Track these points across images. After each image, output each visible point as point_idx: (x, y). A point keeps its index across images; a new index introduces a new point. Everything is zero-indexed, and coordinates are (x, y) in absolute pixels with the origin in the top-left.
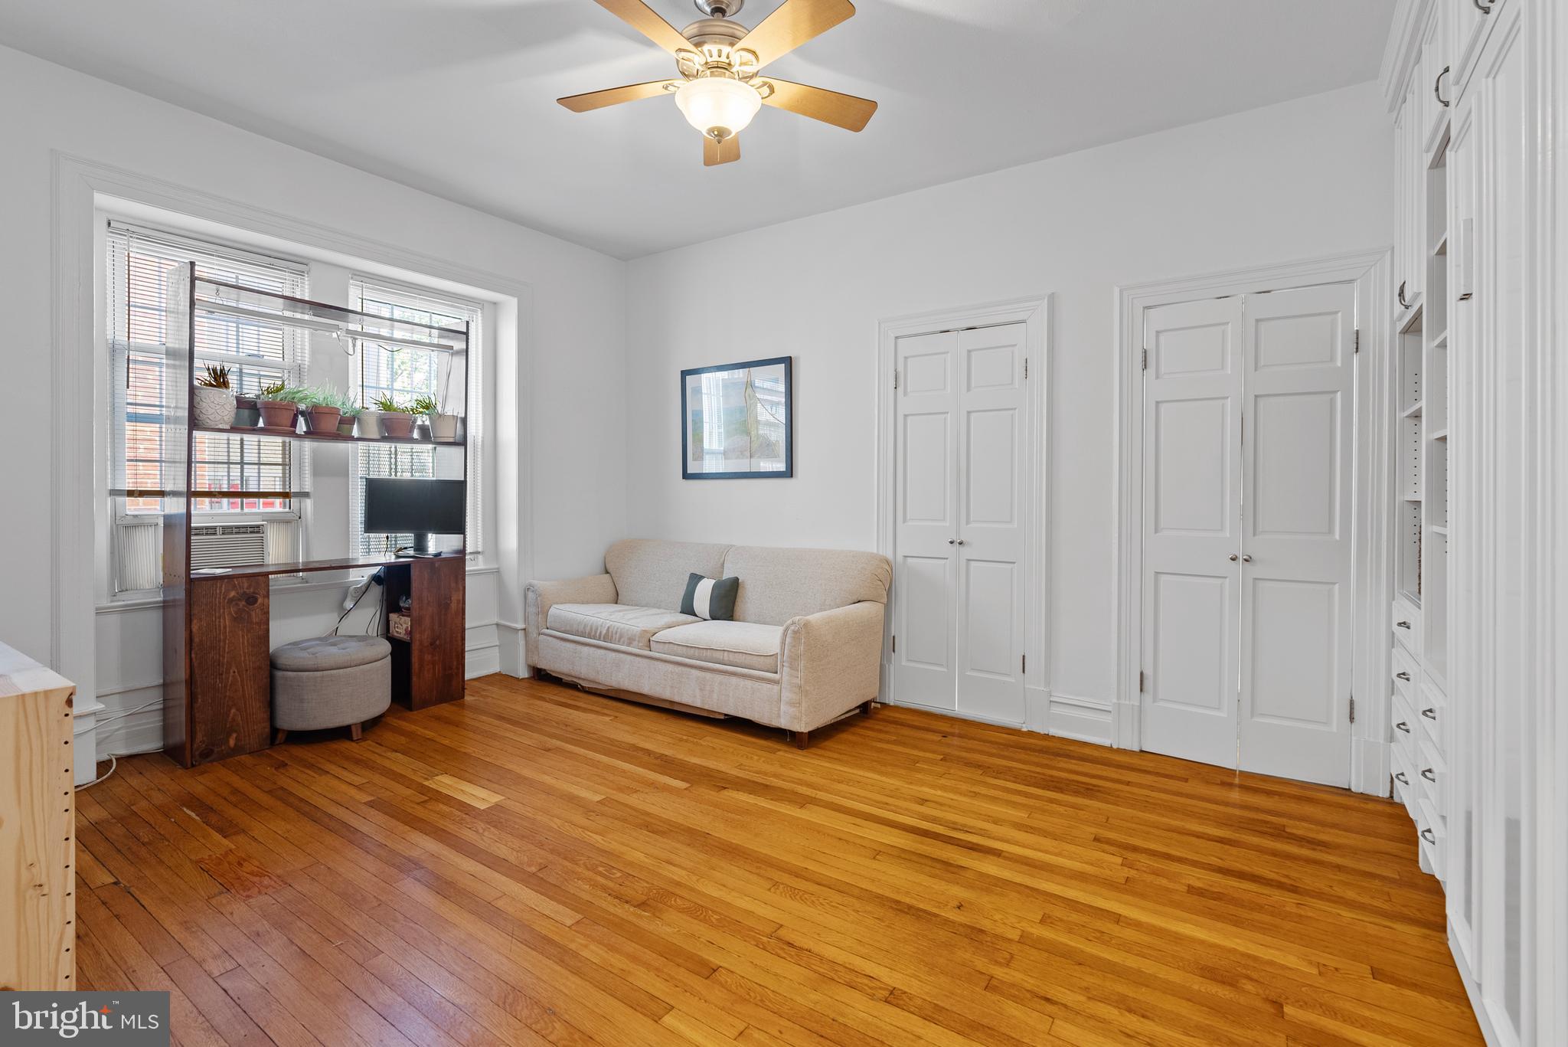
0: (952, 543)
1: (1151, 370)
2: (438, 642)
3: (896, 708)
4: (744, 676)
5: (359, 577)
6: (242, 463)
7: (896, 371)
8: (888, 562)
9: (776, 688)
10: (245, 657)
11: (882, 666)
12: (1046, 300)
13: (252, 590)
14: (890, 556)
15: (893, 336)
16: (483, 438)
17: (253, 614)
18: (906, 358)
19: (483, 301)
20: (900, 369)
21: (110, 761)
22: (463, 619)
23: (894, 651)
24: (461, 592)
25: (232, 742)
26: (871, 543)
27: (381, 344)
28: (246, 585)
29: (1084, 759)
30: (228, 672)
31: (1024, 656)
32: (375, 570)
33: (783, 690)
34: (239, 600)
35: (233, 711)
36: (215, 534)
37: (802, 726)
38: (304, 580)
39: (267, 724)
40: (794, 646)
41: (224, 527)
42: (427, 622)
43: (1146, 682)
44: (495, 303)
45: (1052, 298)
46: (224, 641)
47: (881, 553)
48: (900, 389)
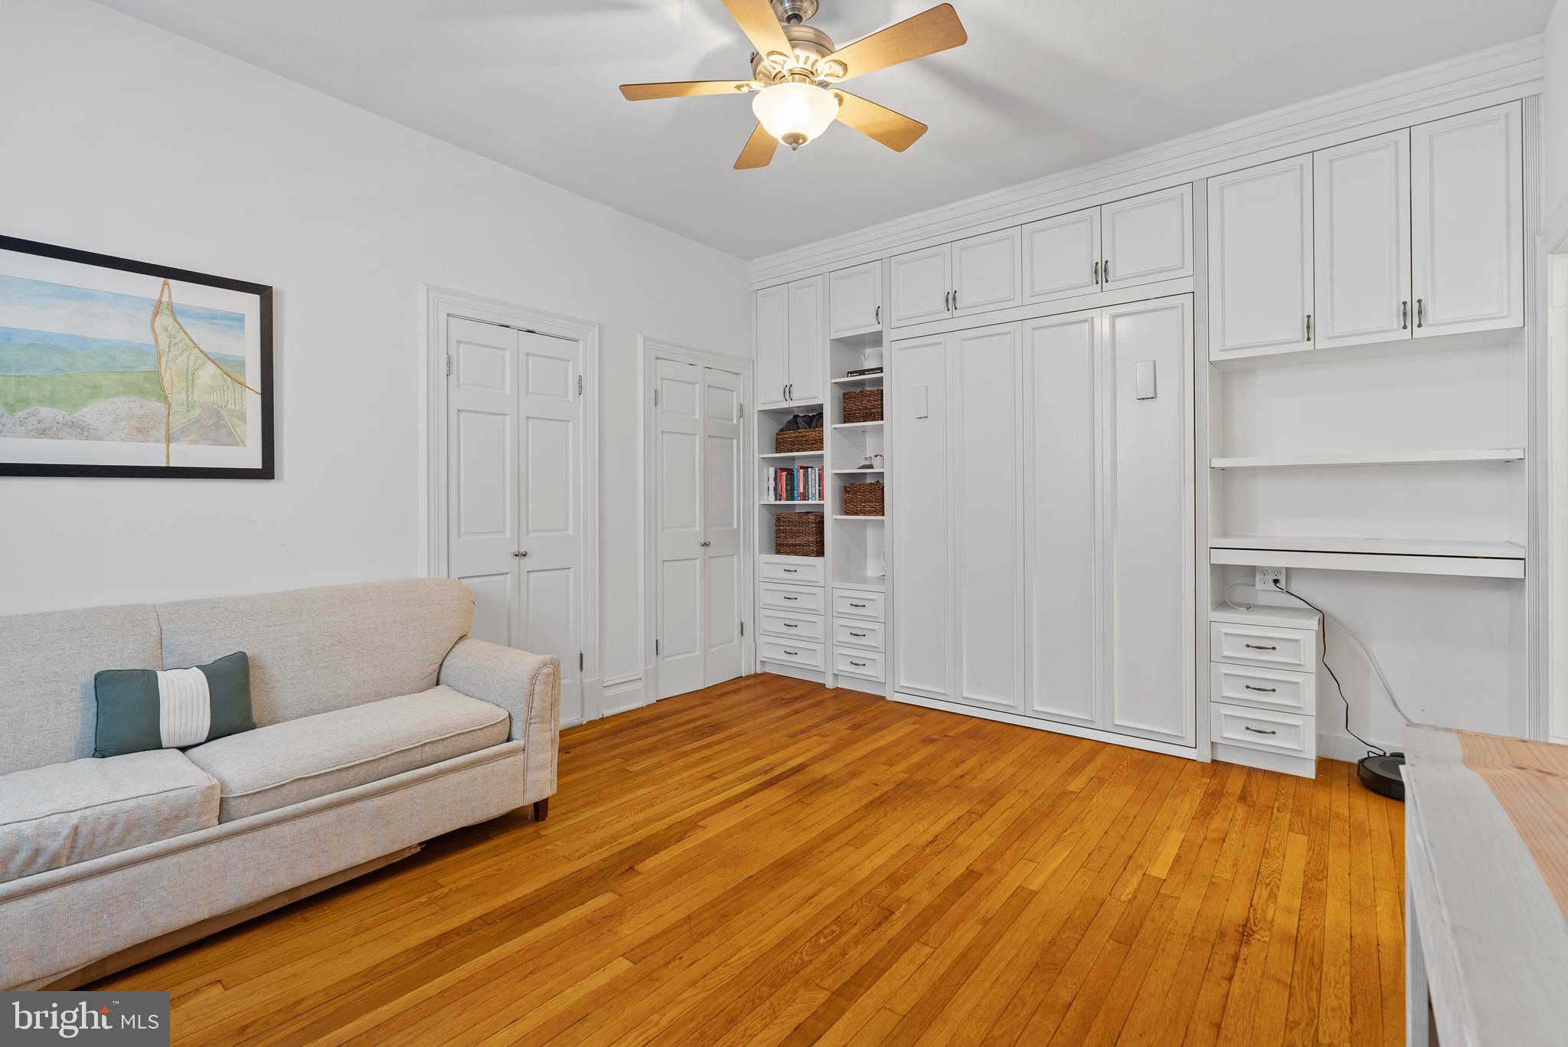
0: (516, 555)
4: (454, 769)
7: (448, 354)
9: (521, 757)
15: (444, 311)
18: (458, 343)
20: (453, 353)
31: (582, 655)
33: (531, 755)
40: (546, 693)
43: (659, 646)
48: (452, 378)
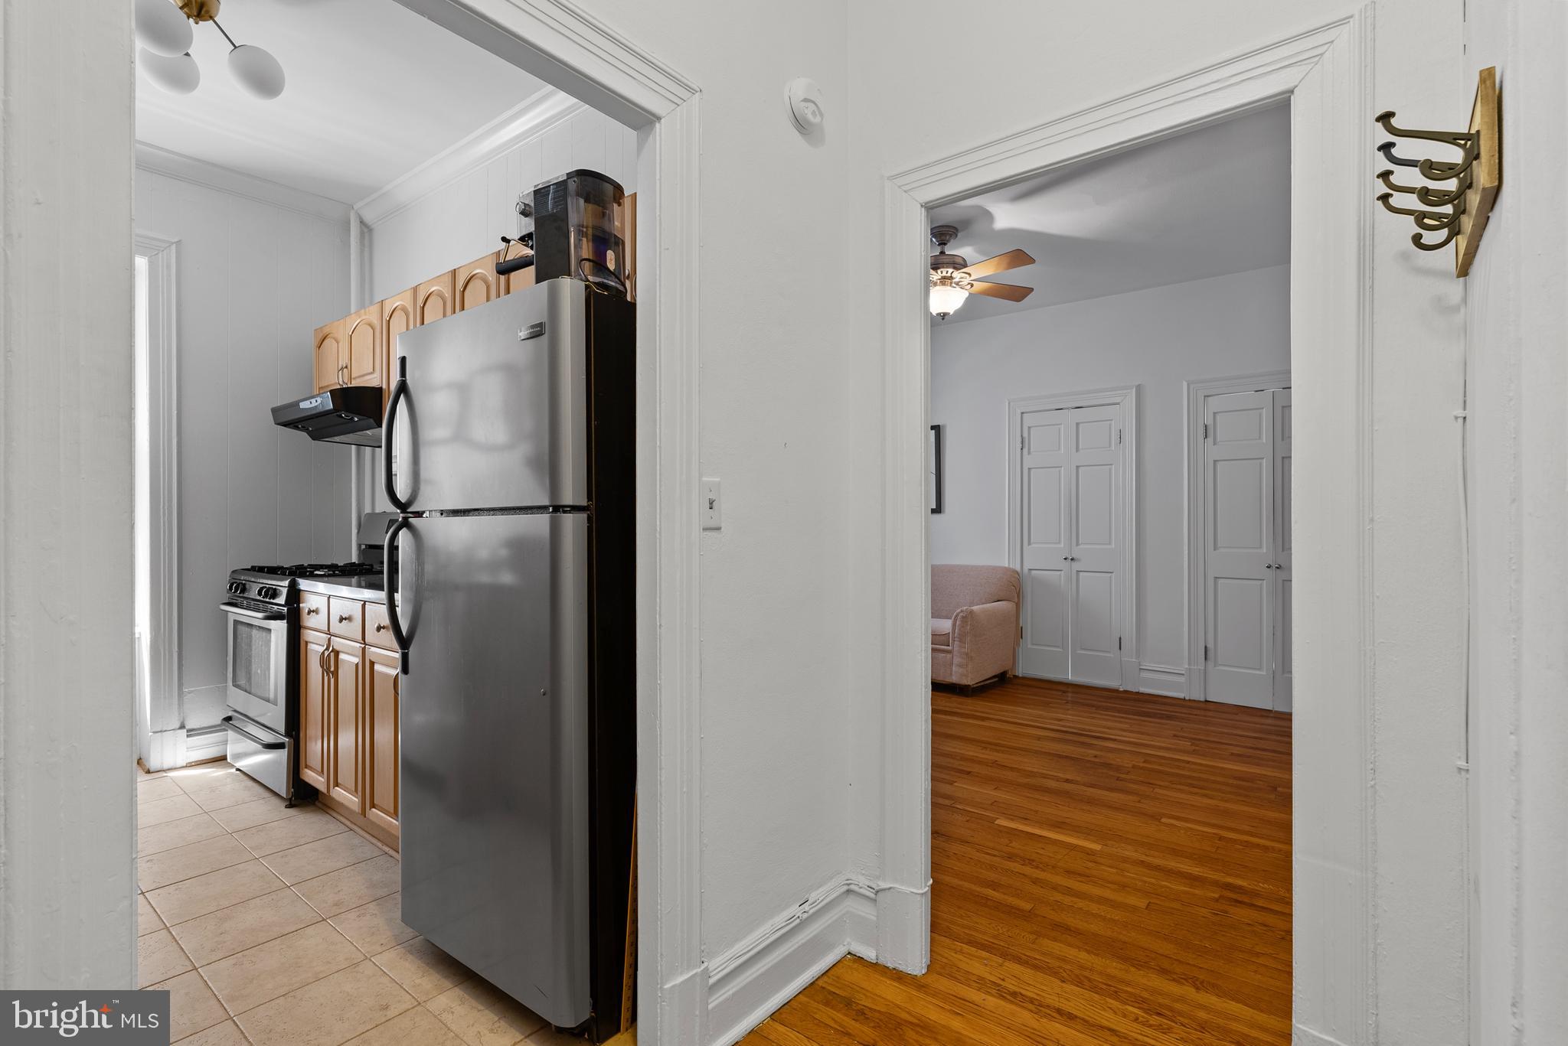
0: (1065, 559)
1: (1210, 439)
3: (1024, 678)
7: (1022, 436)
8: (1017, 572)
9: (949, 656)
11: (1014, 649)
12: (1134, 389)
14: (1018, 568)
15: (1019, 412)
18: (1029, 428)
20: (1026, 435)
23: (1022, 637)
26: (1004, 560)
29: (1165, 704)
31: (1120, 638)
33: (955, 657)
37: (970, 680)
40: (963, 627)
43: (1208, 653)
45: (1139, 388)
47: (1011, 566)
48: (1025, 450)
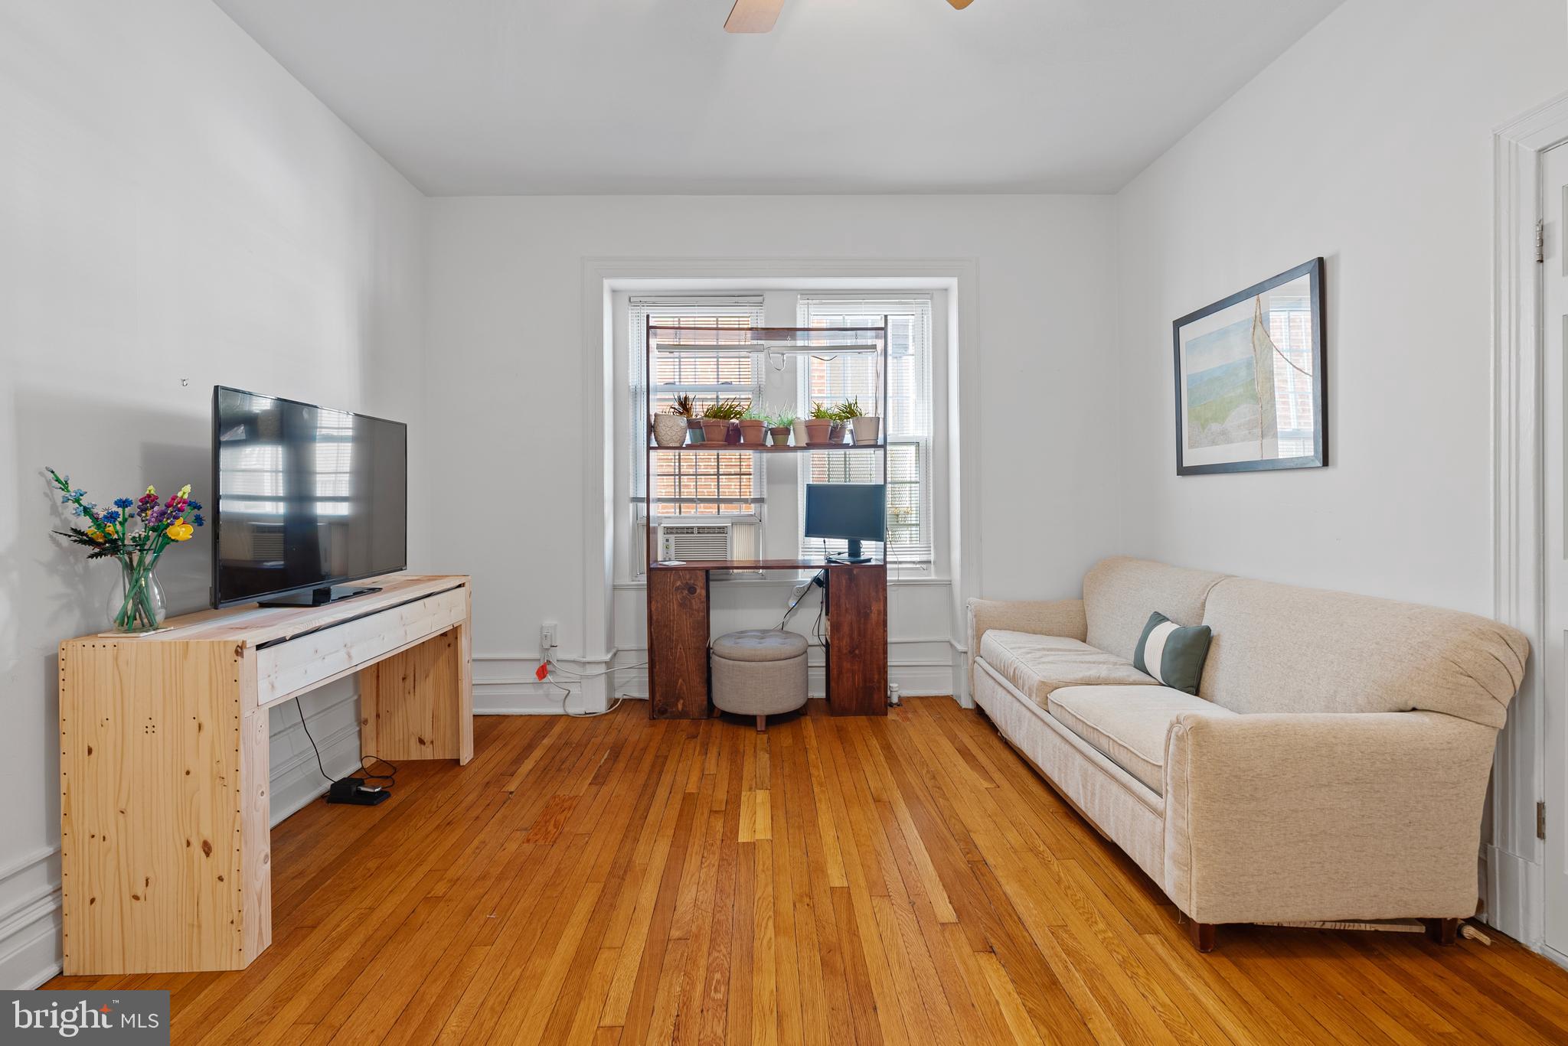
2: (857, 652)
5: (805, 577)
6: (718, 474)
7: (1540, 223)
8: (1526, 641)
9: (1160, 824)
10: (688, 637)
13: (692, 582)
14: (1531, 630)
15: (1530, 149)
16: (934, 438)
17: (693, 601)
19: (932, 290)
20: (1554, 217)
21: (619, 699)
22: (885, 631)
24: (882, 603)
25: (680, 707)
27: (815, 355)
28: (688, 577)
30: (676, 648)
32: (816, 573)
33: (1167, 833)
34: (683, 589)
35: (680, 680)
36: (692, 533)
38: (763, 576)
39: (705, 698)
40: (1178, 762)
41: (699, 528)
42: (846, 629)
44: (946, 290)
46: (674, 620)
48: (1554, 261)
